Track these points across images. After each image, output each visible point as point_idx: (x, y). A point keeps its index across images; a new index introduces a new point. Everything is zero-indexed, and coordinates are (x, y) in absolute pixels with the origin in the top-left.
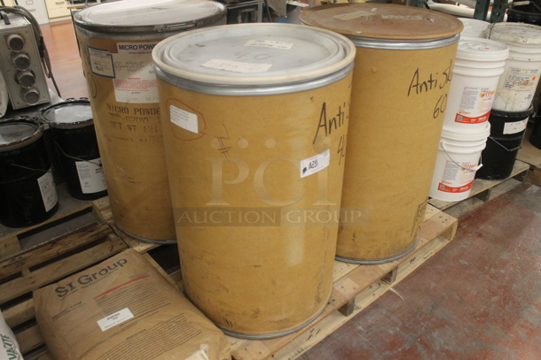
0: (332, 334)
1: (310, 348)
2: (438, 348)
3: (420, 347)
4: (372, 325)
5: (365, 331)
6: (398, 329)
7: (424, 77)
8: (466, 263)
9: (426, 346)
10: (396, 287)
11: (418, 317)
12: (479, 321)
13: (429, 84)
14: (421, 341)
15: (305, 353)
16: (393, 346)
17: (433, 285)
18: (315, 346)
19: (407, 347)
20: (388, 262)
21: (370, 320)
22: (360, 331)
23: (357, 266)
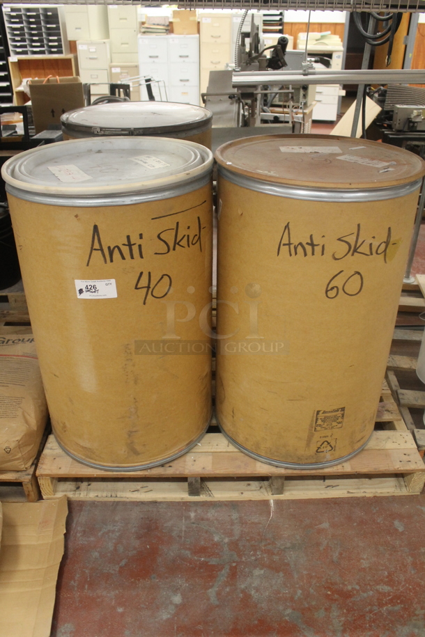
0: (161, 502)
1: (128, 500)
2: (243, 586)
3: (225, 572)
4: (208, 520)
5: (193, 521)
6: (226, 540)
7: (299, 236)
8: (401, 529)
9: (233, 574)
10: (278, 502)
11: (263, 544)
12: (327, 596)
13: (309, 248)
14: (235, 567)
15: (119, 502)
16: (202, 550)
17: (325, 525)
18: (133, 502)
19: (213, 561)
20: (270, 464)
21: (212, 514)
22: (188, 518)
23: (236, 450)
